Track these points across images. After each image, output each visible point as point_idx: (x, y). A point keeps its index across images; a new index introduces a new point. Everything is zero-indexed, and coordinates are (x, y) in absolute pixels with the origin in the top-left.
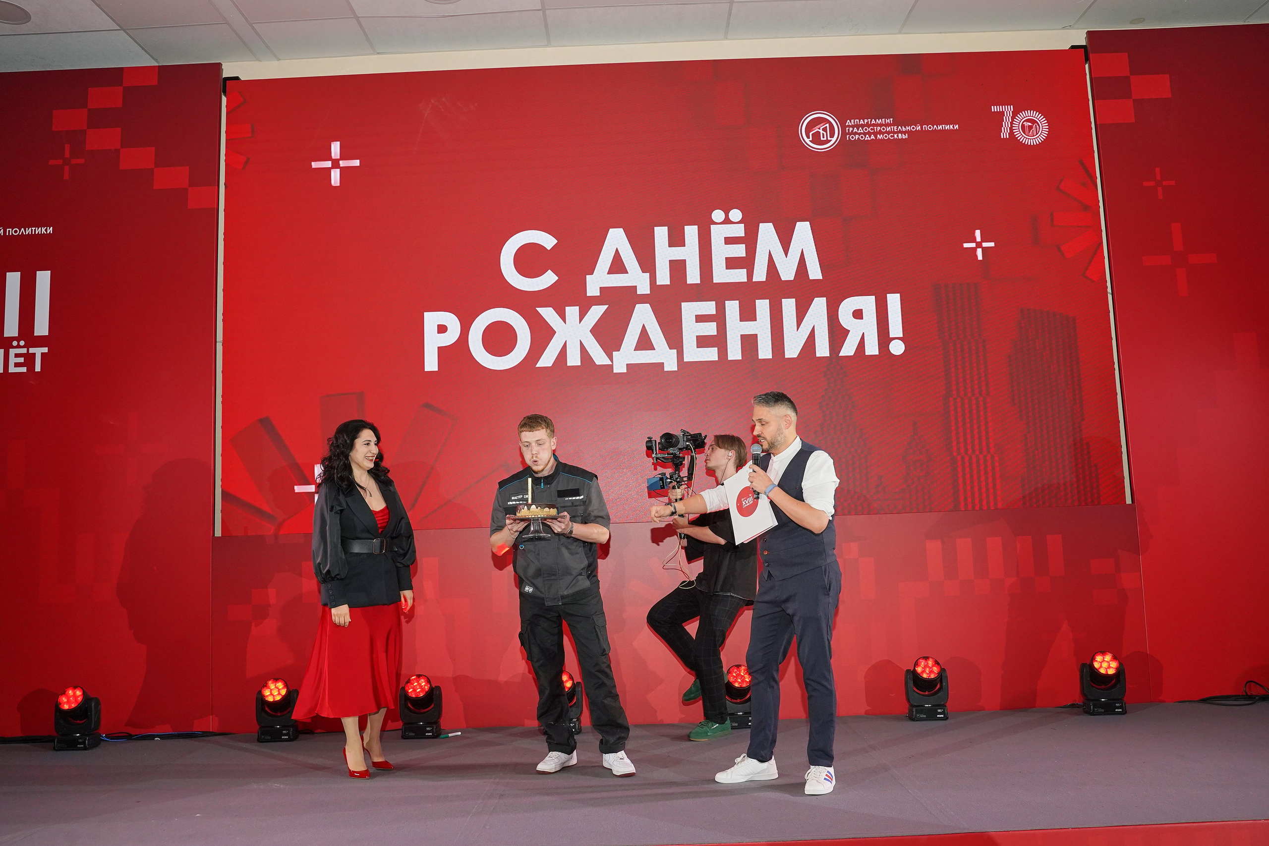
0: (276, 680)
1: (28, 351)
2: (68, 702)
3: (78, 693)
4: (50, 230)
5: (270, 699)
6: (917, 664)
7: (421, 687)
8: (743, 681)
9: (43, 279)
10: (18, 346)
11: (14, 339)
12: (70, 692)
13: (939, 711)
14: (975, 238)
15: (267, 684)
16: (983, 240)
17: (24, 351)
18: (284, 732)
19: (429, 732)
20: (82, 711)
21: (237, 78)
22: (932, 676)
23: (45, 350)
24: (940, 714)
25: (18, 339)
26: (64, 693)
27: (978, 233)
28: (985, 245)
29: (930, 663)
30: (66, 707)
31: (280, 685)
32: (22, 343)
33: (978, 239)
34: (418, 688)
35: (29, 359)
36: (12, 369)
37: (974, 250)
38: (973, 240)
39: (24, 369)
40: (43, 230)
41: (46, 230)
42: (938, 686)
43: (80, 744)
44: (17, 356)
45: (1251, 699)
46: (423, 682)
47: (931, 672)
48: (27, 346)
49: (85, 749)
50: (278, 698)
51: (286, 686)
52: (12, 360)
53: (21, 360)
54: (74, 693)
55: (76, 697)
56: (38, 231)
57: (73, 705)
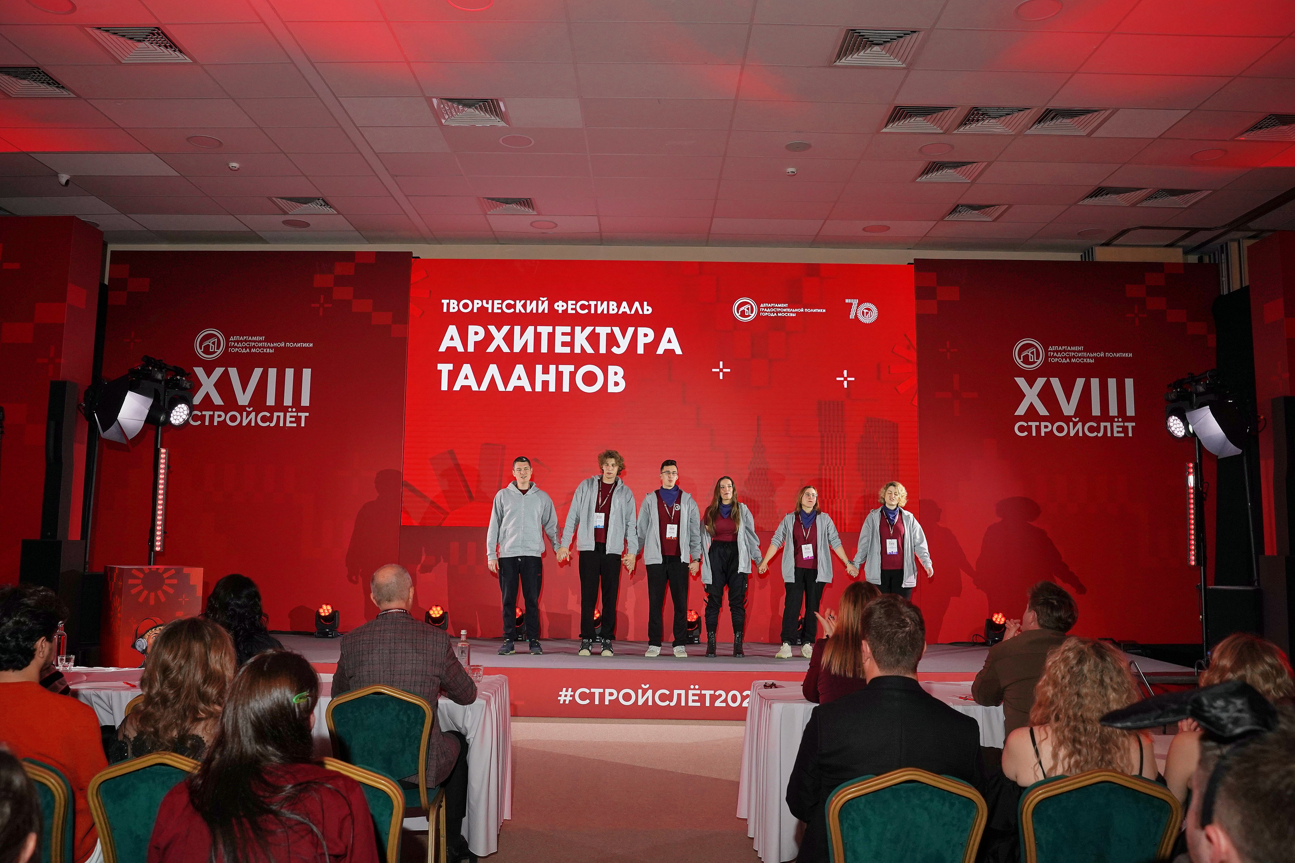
0: (437, 606)
1: (297, 414)
2: (324, 612)
3: (329, 607)
4: (311, 345)
5: (434, 616)
8: (693, 618)
9: (307, 373)
10: (292, 411)
11: (289, 407)
12: (324, 607)
14: (844, 375)
15: (432, 608)
16: (848, 376)
17: (295, 414)
19: (520, 638)
20: (331, 618)
21: (419, 257)
23: (307, 414)
25: (292, 407)
26: (321, 607)
27: (845, 372)
28: (849, 379)
30: (323, 614)
31: (439, 608)
32: (294, 410)
33: (845, 375)
35: (298, 419)
36: (288, 424)
37: (842, 382)
38: (842, 376)
39: (295, 425)
40: (307, 345)
41: (309, 345)
43: (330, 635)
44: (291, 417)
45: (974, 644)
48: (297, 411)
49: (332, 637)
50: (438, 616)
51: (442, 609)
52: (288, 419)
53: (293, 419)
54: (327, 608)
55: (328, 610)
56: (304, 345)
57: (327, 614)
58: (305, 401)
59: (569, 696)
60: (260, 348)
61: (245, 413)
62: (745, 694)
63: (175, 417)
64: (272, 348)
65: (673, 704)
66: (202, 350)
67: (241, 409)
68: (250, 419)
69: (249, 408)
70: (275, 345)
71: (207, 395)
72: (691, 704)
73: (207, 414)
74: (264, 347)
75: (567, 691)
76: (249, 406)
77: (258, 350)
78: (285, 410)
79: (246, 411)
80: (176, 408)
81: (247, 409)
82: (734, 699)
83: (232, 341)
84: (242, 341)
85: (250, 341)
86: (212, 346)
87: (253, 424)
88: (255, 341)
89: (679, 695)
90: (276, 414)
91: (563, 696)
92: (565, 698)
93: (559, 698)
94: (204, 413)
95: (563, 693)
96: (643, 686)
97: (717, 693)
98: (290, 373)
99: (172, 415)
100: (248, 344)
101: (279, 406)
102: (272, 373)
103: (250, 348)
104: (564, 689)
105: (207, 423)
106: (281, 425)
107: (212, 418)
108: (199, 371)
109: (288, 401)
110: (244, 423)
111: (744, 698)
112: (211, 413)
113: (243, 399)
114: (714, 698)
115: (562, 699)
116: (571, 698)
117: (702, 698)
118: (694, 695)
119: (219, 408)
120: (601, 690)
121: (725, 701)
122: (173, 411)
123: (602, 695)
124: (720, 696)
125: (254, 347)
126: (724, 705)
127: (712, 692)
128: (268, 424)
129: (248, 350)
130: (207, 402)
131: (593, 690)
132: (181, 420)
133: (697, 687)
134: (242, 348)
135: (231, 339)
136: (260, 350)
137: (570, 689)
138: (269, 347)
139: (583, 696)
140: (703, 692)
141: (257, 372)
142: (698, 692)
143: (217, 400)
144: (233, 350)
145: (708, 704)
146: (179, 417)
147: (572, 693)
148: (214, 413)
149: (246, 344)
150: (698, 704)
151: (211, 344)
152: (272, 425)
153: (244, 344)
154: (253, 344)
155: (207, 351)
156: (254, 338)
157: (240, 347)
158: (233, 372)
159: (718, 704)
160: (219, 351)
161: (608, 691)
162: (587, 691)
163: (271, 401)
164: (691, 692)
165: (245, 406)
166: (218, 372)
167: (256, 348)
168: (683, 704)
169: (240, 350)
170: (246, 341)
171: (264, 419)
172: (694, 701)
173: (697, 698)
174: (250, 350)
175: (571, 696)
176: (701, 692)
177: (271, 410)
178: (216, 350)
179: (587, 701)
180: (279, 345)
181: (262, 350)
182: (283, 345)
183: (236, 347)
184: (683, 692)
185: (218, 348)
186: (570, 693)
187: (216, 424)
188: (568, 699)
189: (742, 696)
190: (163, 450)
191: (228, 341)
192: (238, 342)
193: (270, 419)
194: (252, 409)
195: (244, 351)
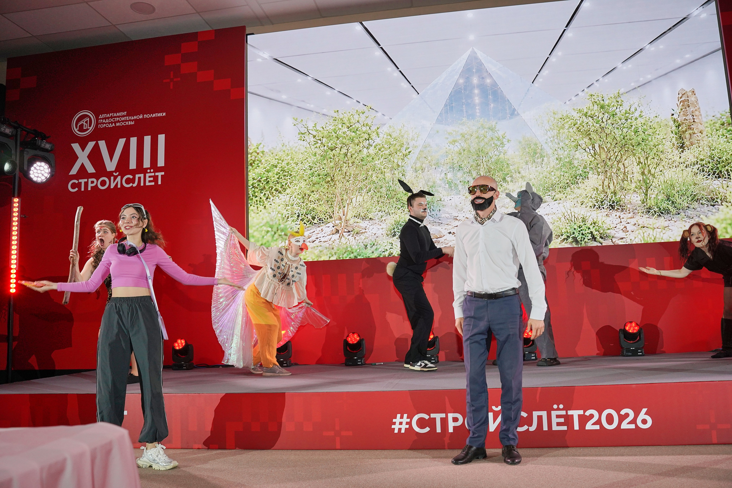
1: (155, 174)
2: (179, 346)
3: (183, 341)
4: (164, 114)
6: (625, 325)
7: (355, 339)
9: (162, 138)
10: (150, 172)
11: (148, 169)
12: (179, 341)
13: (639, 351)
17: (153, 174)
18: (285, 362)
19: (359, 362)
20: (185, 350)
22: (635, 331)
23: (163, 173)
24: (640, 352)
25: (150, 169)
26: (176, 342)
29: (633, 325)
30: (177, 348)
32: (152, 170)
34: (354, 339)
35: (156, 178)
36: (148, 184)
39: (153, 184)
41: (162, 114)
42: (638, 338)
43: (184, 367)
44: (150, 177)
46: (356, 336)
47: (634, 329)
48: (154, 172)
49: (187, 369)
52: (148, 179)
53: (152, 179)
54: (181, 342)
55: (182, 344)
56: (159, 115)
57: (181, 347)
58: (161, 162)
59: (404, 423)
60: (123, 121)
61: (112, 178)
62: (623, 412)
63: (36, 175)
64: (132, 120)
65: (533, 428)
66: (78, 129)
67: (109, 174)
68: (117, 182)
69: (116, 173)
70: (135, 117)
71: (83, 166)
72: (555, 428)
73: (83, 181)
74: (127, 121)
75: (402, 417)
76: (115, 171)
77: (121, 124)
78: (144, 171)
79: (113, 175)
80: (35, 165)
81: (114, 174)
82: (610, 419)
83: (101, 119)
84: (108, 118)
85: (115, 117)
86: (85, 125)
87: (119, 186)
88: (119, 117)
89: (540, 418)
90: (137, 176)
91: (397, 423)
92: (400, 426)
93: (393, 427)
94: (80, 181)
95: (397, 420)
96: (494, 408)
97: (588, 413)
98: (147, 139)
99: (31, 172)
100: (113, 120)
101: (140, 169)
102: (134, 141)
103: (115, 123)
104: (399, 416)
105: (83, 189)
106: (142, 184)
107: (86, 184)
108: (76, 147)
109: (147, 164)
110: (112, 187)
111: (622, 418)
112: (86, 180)
113: (111, 165)
114: (584, 420)
115: (396, 428)
116: (407, 426)
117: (568, 420)
118: (558, 416)
119: (92, 175)
120: (443, 415)
121: (599, 422)
122: (32, 168)
123: (444, 422)
124: (592, 416)
125: (119, 121)
126: (597, 427)
127: (581, 412)
128: (131, 184)
129: (114, 125)
130: (83, 172)
131: (433, 416)
132: (43, 178)
133: (561, 406)
134: (109, 123)
135: (100, 117)
136: (123, 124)
137: (405, 416)
138: (130, 120)
139: (421, 423)
140: (570, 412)
141: (122, 142)
142: (563, 413)
143: (91, 169)
144: (102, 126)
145: (576, 427)
146: (40, 175)
147: (409, 420)
148: (88, 180)
149: (112, 120)
150: (565, 428)
151: (84, 123)
152: (135, 185)
153: (110, 120)
154: (118, 119)
155: (81, 129)
156: (118, 114)
157: (107, 123)
158: (102, 144)
159: (589, 426)
160: (91, 128)
161: (451, 416)
162: (427, 417)
163: (133, 165)
164: (554, 414)
165: (113, 172)
166: (91, 145)
167: (120, 122)
168: (545, 428)
169: (107, 125)
170: (112, 117)
171: (128, 181)
172: (558, 424)
173: (562, 420)
174: (115, 124)
175: (407, 423)
176: (567, 413)
177: (134, 172)
178: (88, 128)
179: (427, 429)
180: (138, 117)
181: (125, 123)
182: (141, 117)
183: (104, 123)
184: (544, 414)
185: (90, 126)
186: (405, 420)
187: (89, 189)
188: (404, 427)
189: (620, 416)
190: (16, 200)
191: (97, 119)
192: (105, 119)
193: (133, 181)
194: (118, 173)
195: (110, 126)
